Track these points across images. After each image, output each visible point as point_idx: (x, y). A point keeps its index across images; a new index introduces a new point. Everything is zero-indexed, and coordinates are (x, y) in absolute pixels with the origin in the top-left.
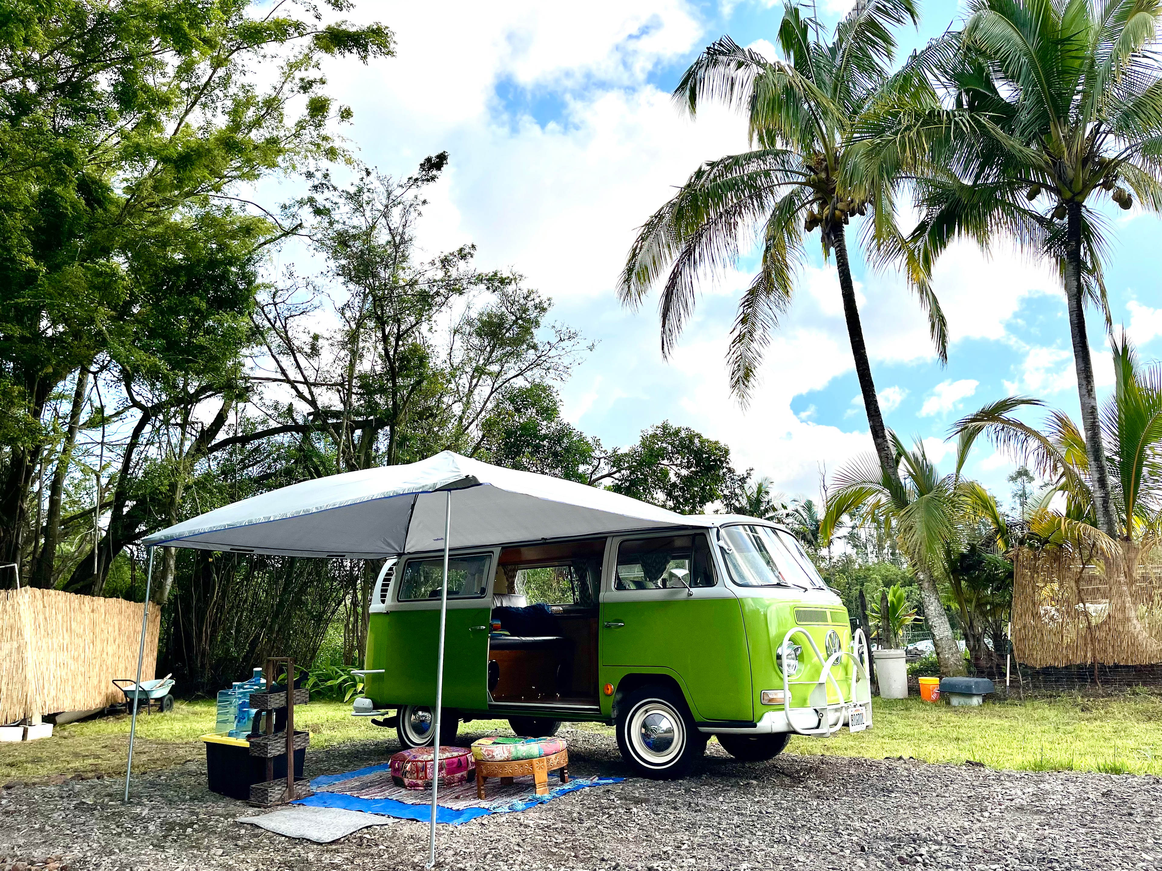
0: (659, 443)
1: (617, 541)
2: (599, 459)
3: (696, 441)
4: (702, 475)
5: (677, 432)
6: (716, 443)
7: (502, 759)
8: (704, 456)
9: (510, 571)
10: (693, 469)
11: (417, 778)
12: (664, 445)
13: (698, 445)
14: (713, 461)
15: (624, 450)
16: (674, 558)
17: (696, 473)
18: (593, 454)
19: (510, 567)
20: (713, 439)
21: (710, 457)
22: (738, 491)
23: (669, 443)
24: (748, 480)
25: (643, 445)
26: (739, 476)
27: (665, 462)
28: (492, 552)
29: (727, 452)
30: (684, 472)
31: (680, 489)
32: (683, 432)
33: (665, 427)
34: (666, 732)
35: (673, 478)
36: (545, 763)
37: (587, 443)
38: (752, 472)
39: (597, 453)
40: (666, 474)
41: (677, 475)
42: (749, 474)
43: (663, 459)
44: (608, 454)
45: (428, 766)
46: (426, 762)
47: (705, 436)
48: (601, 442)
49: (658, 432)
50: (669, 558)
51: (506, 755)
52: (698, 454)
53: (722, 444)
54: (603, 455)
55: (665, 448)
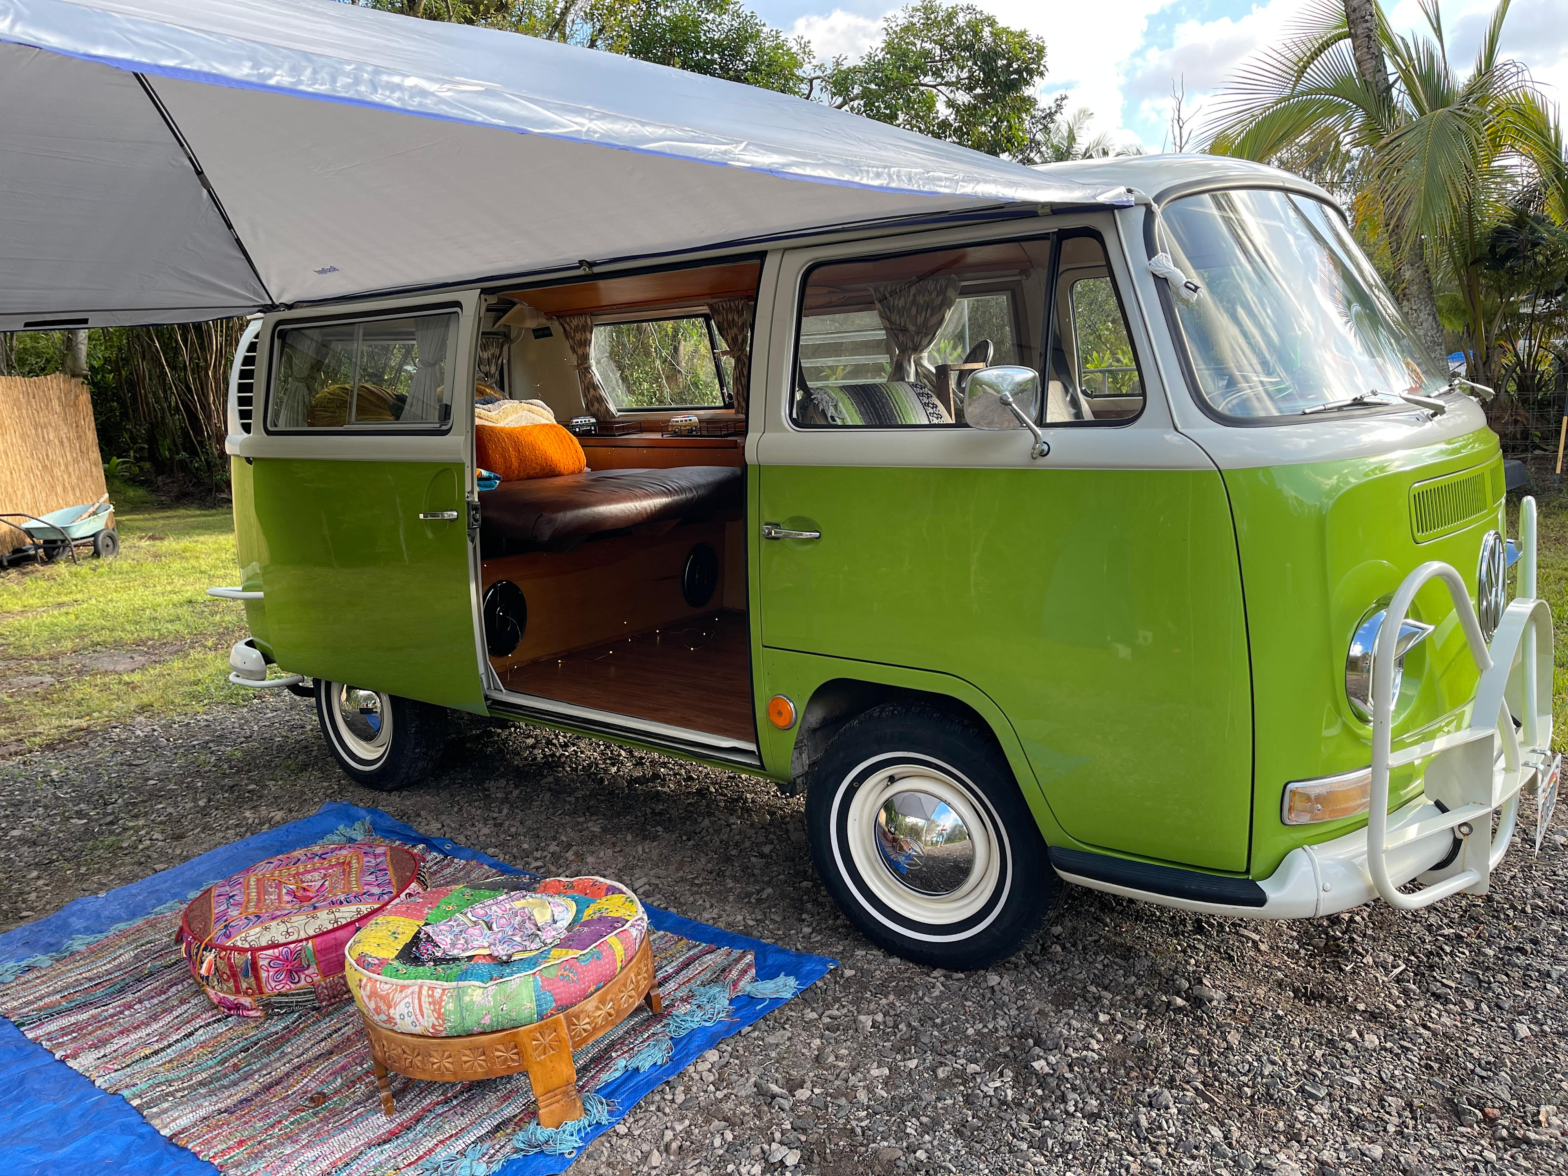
0: (918, 43)
1: (797, 263)
2: (811, 81)
3: (986, 32)
4: (996, 102)
5: (950, 17)
6: (1023, 34)
7: (418, 1030)
8: (1000, 63)
9: (577, 329)
10: (978, 91)
11: (238, 991)
12: (928, 46)
13: (989, 40)
14: (1016, 71)
15: (853, 61)
16: (965, 292)
17: (983, 98)
18: (799, 72)
19: (575, 322)
20: (1016, 28)
21: (1010, 65)
22: (1039, 137)
23: (936, 43)
24: (1057, 117)
25: (890, 48)
26: (1043, 111)
27: (928, 79)
28: (458, 304)
29: (1041, 51)
30: (963, 98)
31: (955, 131)
32: (961, 15)
33: (928, 10)
34: (950, 839)
35: (943, 111)
36: (564, 1032)
37: (788, 52)
38: (1064, 102)
39: (807, 70)
40: (929, 104)
41: (950, 104)
42: (1059, 106)
43: (925, 75)
44: (829, 72)
45: (263, 963)
46: (254, 950)
47: (1002, 23)
48: (812, 47)
49: (915, 20)
50: (951, 293)
51: (427, 1022)
52: (987, 59)
53: (1032, 37)
54: (819, 73)
55: (930, 52)
